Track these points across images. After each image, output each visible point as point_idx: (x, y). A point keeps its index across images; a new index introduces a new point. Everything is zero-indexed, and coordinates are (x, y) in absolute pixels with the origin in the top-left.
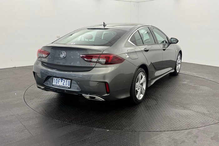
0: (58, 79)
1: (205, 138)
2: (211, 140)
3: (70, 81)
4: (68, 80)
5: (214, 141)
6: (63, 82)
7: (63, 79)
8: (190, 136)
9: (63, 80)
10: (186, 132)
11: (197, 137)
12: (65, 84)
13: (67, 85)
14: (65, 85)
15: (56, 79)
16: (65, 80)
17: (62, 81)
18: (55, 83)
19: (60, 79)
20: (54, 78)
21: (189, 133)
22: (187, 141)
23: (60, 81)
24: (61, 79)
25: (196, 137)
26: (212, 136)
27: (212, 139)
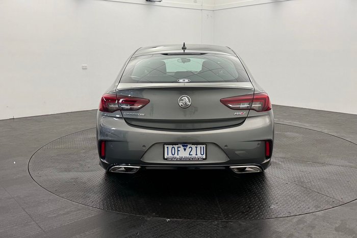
0: (176, 147)
1: (325, 229)
2: (336, 231)
3: (204, 146)
4: (199, 147)
5: (340, 233)
6: (188, 150)
7: (187, 146)
8: (301, 226)
9: (189, 146)
10: (295, 220)
11: (313, 228)
12: (193, 153)
13: (199, 155)
14: (194, 155)
15: (170, 147)
16: (194, 147)
17: (185, 150)
18: (170, 155)
19: (181, 146)
20: (166, 146)
21: (300, 222)
22: (296, 234)
23: (182, 149)
24: (183, 146)
25: (311, 228)
26: (337, 226)
27: (337, 229)
